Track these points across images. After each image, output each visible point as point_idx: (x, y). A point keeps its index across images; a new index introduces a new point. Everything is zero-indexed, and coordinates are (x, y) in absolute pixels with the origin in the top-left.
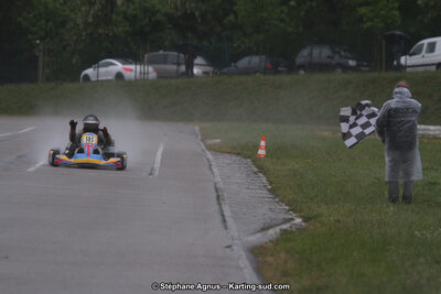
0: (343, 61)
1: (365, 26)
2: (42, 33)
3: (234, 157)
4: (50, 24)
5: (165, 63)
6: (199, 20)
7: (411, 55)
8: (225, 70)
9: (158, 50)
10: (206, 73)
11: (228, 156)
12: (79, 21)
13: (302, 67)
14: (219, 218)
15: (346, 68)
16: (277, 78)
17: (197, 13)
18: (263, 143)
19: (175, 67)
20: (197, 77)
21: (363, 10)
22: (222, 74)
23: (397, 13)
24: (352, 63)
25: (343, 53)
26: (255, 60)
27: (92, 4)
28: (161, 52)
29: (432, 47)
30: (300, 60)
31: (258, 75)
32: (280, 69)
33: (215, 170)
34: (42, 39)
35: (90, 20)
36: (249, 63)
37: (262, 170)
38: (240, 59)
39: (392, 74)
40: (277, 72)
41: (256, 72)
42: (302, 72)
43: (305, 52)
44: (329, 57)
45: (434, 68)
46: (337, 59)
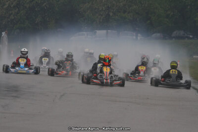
13: (174, 37)
15: (189, 38)
24: (191, 36)
25: (188, 33)
26: (158, 35)
30: (173, 35)
32: (166, 38)
42: (174, 39)
43: (175, 32)
46: (186, 35)
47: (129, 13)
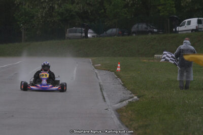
0: (151, 30)
1: (161, 14)
2: (24, 21)
3: (107, 72)
4: (27, 18)
5: (76, 32)
6: (90, 14)
7: (180, 26)
8: (102, 35)
9: (73, 27)
10: (93, 36)
11: (104, 71)
12: (39, 15)
13: (134, 33)
14: (102, 97)
15: (153, 33)
16: (124, 37)
17: (89, 11)
18: (119, 65)
19: (80, 34)
20: (90, 38)
21: (160, 8)
22: (100, 36)
23: (174, 9)
24: (155, 30)
25: (151, 26)
26: (114, 30)
27: (44, 8)
28: (74, 28)
29: (189, 23)
30: (133, 30)
31: (116, 36)
32: (125, 33)
33: (99, 77)
34: (23, 24)
35: (44, 15)
36: (112, 32)
37: (119, 76)
38: (107, 30)
39: (173, 35)
40: (123, 35)
41: (115, 35)
42: (134, 35)
43: (136, 26)
44: (146, 28)
45: (190, 31)
46: (149, 29)
47: (78, 4)
